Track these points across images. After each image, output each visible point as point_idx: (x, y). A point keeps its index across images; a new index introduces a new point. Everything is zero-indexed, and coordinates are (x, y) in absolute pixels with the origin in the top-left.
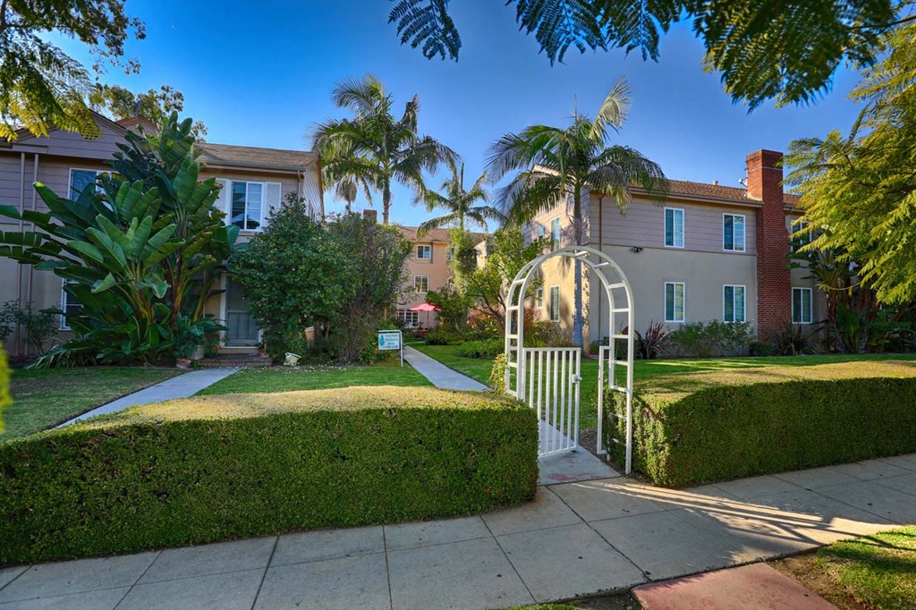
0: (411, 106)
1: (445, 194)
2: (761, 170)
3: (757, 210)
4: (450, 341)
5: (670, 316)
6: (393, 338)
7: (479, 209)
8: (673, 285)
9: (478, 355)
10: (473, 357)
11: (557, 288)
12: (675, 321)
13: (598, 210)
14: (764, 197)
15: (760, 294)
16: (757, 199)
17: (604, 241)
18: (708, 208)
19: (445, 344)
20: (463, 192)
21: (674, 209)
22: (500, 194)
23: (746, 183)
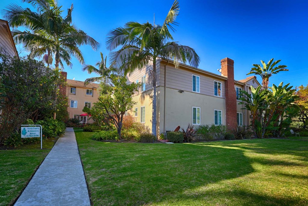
2: (227, 65)
3: (225, 81)
5: (195, 122)
8: (196, 108)
9: (101, 139)
10: (98, 140)
11: (144, 107)
12: (196, 124)
13: (164, 71)
14: (228, 76)
15: (227, 114)
16: (225, 77)
17: (167, 86)
18: (208, 78)
20: (106, 68)
21: (196, 76)
23: (220, 71)
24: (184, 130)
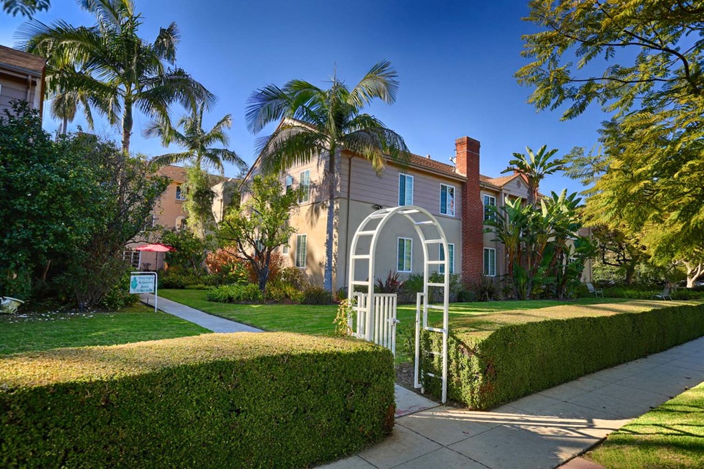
0: (167, 33)
1: (182, 131)
2: (466, 153)
3: (463, 184)
4: (188, 284)
5: (401, 266)
6: (147, 280)
7: (218, 151)
8: (403, 240)
9: (230, 300)
10: (225, 301)
11: (305, 236)
12: (404, 271)
13: (348, 168)
14: (467, 174)
15: (464, 251)
16: (462, 175)
17: (351, 196)
18: (430, 178)
19: (182, 288)
20: (202, 131)
21: (407, 175)
22: (263, 142)
23: (455, 160)
24: (381, 283)
